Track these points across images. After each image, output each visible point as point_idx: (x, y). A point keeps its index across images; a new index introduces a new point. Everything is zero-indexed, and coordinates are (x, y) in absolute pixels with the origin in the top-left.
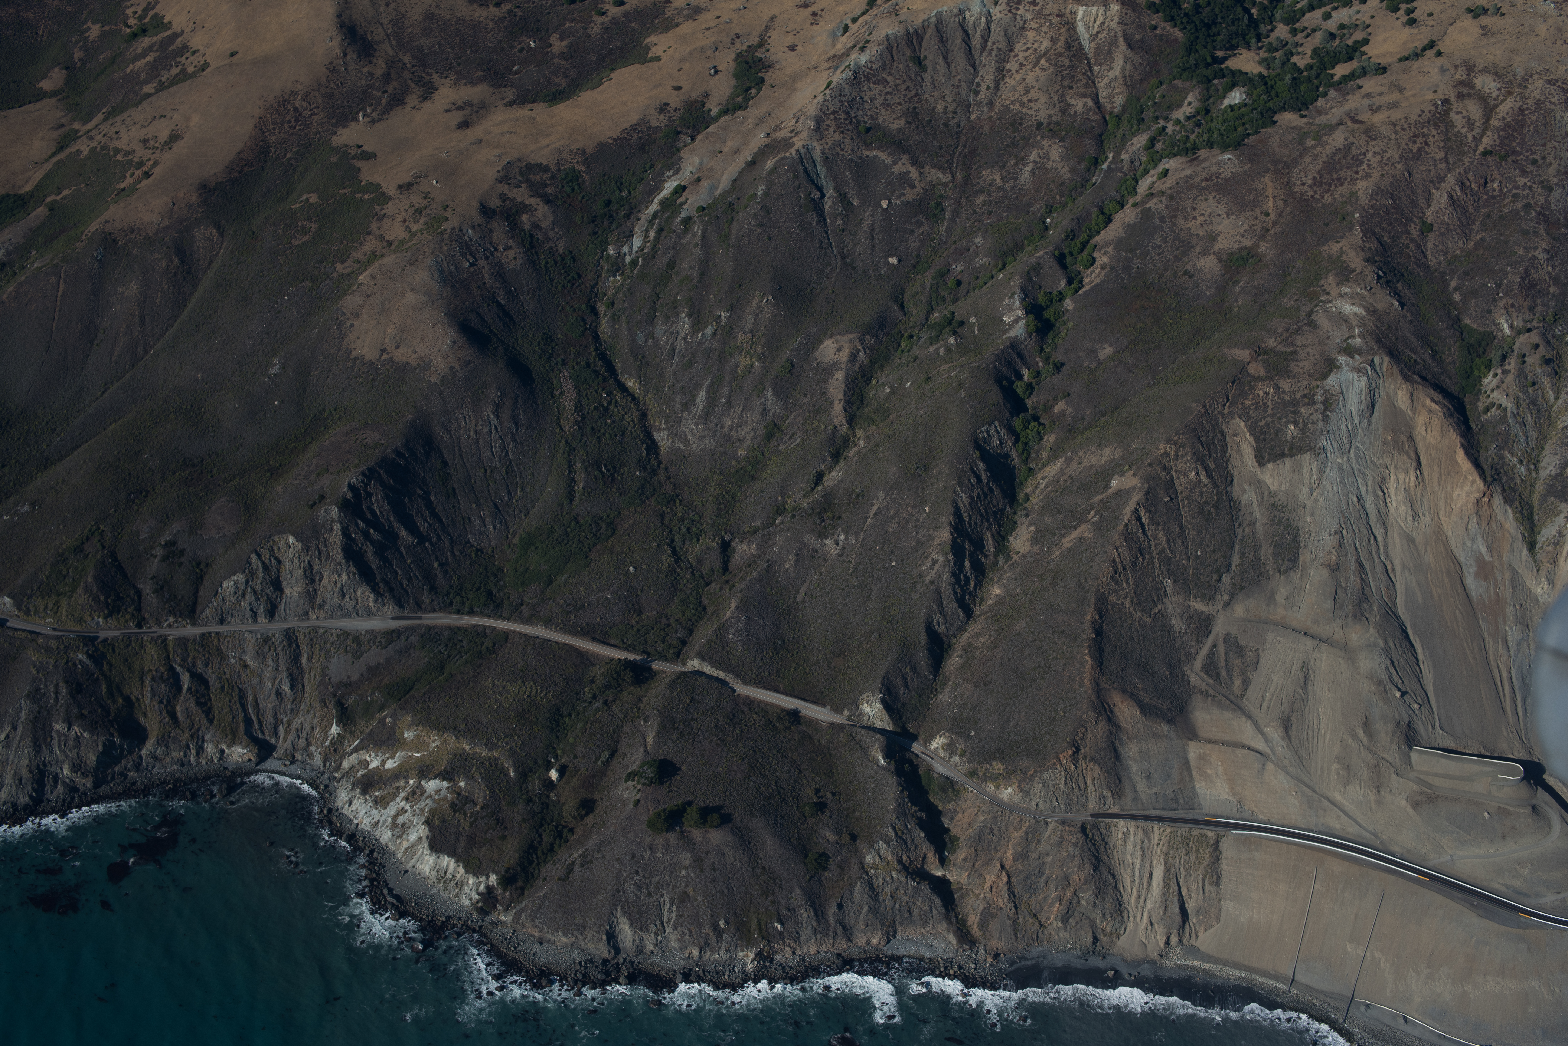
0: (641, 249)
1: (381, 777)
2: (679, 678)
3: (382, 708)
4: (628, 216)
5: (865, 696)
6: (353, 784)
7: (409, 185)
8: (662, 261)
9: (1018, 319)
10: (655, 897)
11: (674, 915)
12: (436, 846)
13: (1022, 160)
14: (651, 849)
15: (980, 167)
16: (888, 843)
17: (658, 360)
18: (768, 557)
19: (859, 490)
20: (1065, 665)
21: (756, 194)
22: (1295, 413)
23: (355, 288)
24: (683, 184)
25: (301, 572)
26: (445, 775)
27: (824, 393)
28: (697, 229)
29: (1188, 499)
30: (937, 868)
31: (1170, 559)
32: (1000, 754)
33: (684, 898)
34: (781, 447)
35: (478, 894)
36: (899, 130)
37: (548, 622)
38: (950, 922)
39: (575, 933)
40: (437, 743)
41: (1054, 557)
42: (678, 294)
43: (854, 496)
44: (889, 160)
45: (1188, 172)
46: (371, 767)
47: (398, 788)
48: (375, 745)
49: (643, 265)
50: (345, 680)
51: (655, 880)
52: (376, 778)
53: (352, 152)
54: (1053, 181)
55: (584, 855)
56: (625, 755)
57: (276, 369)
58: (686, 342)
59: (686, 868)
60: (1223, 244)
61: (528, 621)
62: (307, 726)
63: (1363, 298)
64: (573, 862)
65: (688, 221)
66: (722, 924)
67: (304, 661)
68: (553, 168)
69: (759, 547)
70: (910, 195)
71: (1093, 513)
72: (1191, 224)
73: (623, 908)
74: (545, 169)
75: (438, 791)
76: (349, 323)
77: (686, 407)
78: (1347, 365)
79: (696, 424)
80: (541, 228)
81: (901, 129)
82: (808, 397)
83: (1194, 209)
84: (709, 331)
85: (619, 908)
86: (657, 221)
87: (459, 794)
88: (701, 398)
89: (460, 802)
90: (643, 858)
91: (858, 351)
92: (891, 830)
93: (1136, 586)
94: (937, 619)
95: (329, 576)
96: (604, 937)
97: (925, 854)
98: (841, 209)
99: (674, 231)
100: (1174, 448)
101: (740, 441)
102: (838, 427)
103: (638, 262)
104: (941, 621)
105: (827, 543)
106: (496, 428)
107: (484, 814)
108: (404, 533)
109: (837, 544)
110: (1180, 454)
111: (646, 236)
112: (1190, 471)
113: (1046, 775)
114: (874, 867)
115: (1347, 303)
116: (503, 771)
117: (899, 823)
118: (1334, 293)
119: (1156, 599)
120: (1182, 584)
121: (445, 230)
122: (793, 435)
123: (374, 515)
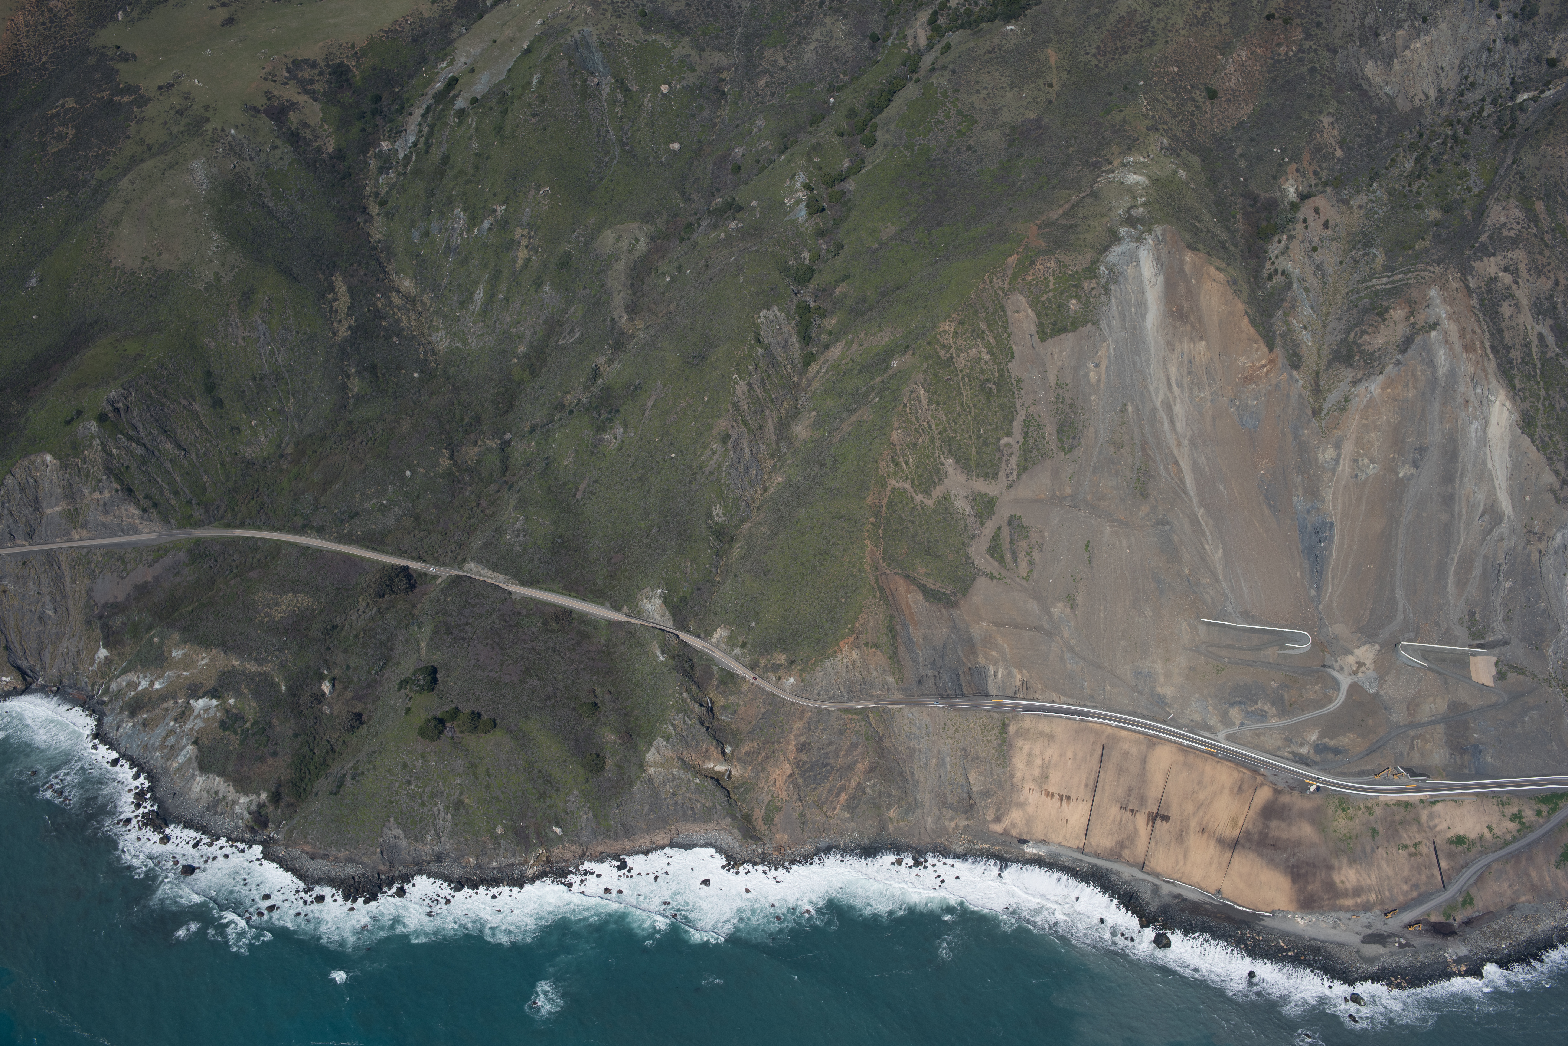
0: (415, 144)
1: (150, 699)
2: (454, 582)
3: (150, 627)
4: (400, 111)
5: (644, 591)
6: (121, 708)
7: (169, 86)
8: (435, 156)
9: (798, 202)
10: (429, 806)
11: (449, 823)
12: (204, 766)
13: (804, 39)
14: (423, 757)
15: (762, 48)
16: (667, 740)
17: (433, 258)
18: (547, 455)
19: (637, 382)
20: (844, 550)
21: (529, 83)
22: (1075, 286)
23: (113, 194)
24: (456, 74)
25: (60, 490)
26: (213, 693)
27: (603, 285)
28: (472, 121)
29: (968, 377)
30: (721, 763)
31: (951, 439)
32: (781, 644)
33: (458, 805)
34: (560, 343)
35: (249, 813)
36: (679, 13)
37: (320, 531)
38: (734, 817)
39: (348, 847)
40: (206, 661)
41: (834, 442)
42: (453, 188)
43: (632, 388)
44: (668, 44)
45: (971, 45)
46: (140, 688)
47: (167, 710)
48: (143, 666)
49: (416, 161)
50: (111, 600)
51: (428, 789)
52: (146, 700)
53: (110, 53)
54: (836, 60)
55: (355, 768)
56: (399, 663)
57: (33, 282)
58: (463, 238)
59: (459, 775)
60: (1006, 116)
61: (301, 530)
62: (73, 650)
63: (1145, 165)
64: (344, 775)
65: (462, 113)
66: (499, 830)
67: (67, 583)
68: (322, 63)
69: (538, 444)
70: (691, 79)
71: (873, 395)
72: (975, 99)
73: (396, 819)
74: (313, 65)
75: (206, 710)
76: (108, 231)
77: (463, 304)
78: (1129, 235)
79: (475, 322)
80: (309, 126)
81: (681, 11)
82: (588, 290)
83: (977, 82)
84: (486, 225)
85: (392, 820)
86: (431, 114)
87: (227, 711)
88: (479, 295)
89: (230, 720)
90: (415, 766)
91: (637, 240)
92: (670, 727)
93: (918, 467)
94: (717, 510)
95: (91, 493)
96: (378, 850)
97: (707, 751)
98: (619, 96)
99: (448, 124)
100: (953, 325)
101: (519, 337)
102: (617, 319)
103: (411, 157)
104: (721, 512)
105: (606, 437)
106: (264, 335)
107: (255, 730)
108: (169, 446)
109: (616, 438)
110: (959, 331)
111: (420, 131)
112: (970, 348)
113: (828, 664)
114: (655, 765)
115: (1130, 172)
116: (274, 686)
117: (679, 719)
118: (1116, 163)
119: (936, 480)
120: (964, 464)
121: (206, 131)
122: (573, 329)
123: (135, 429)
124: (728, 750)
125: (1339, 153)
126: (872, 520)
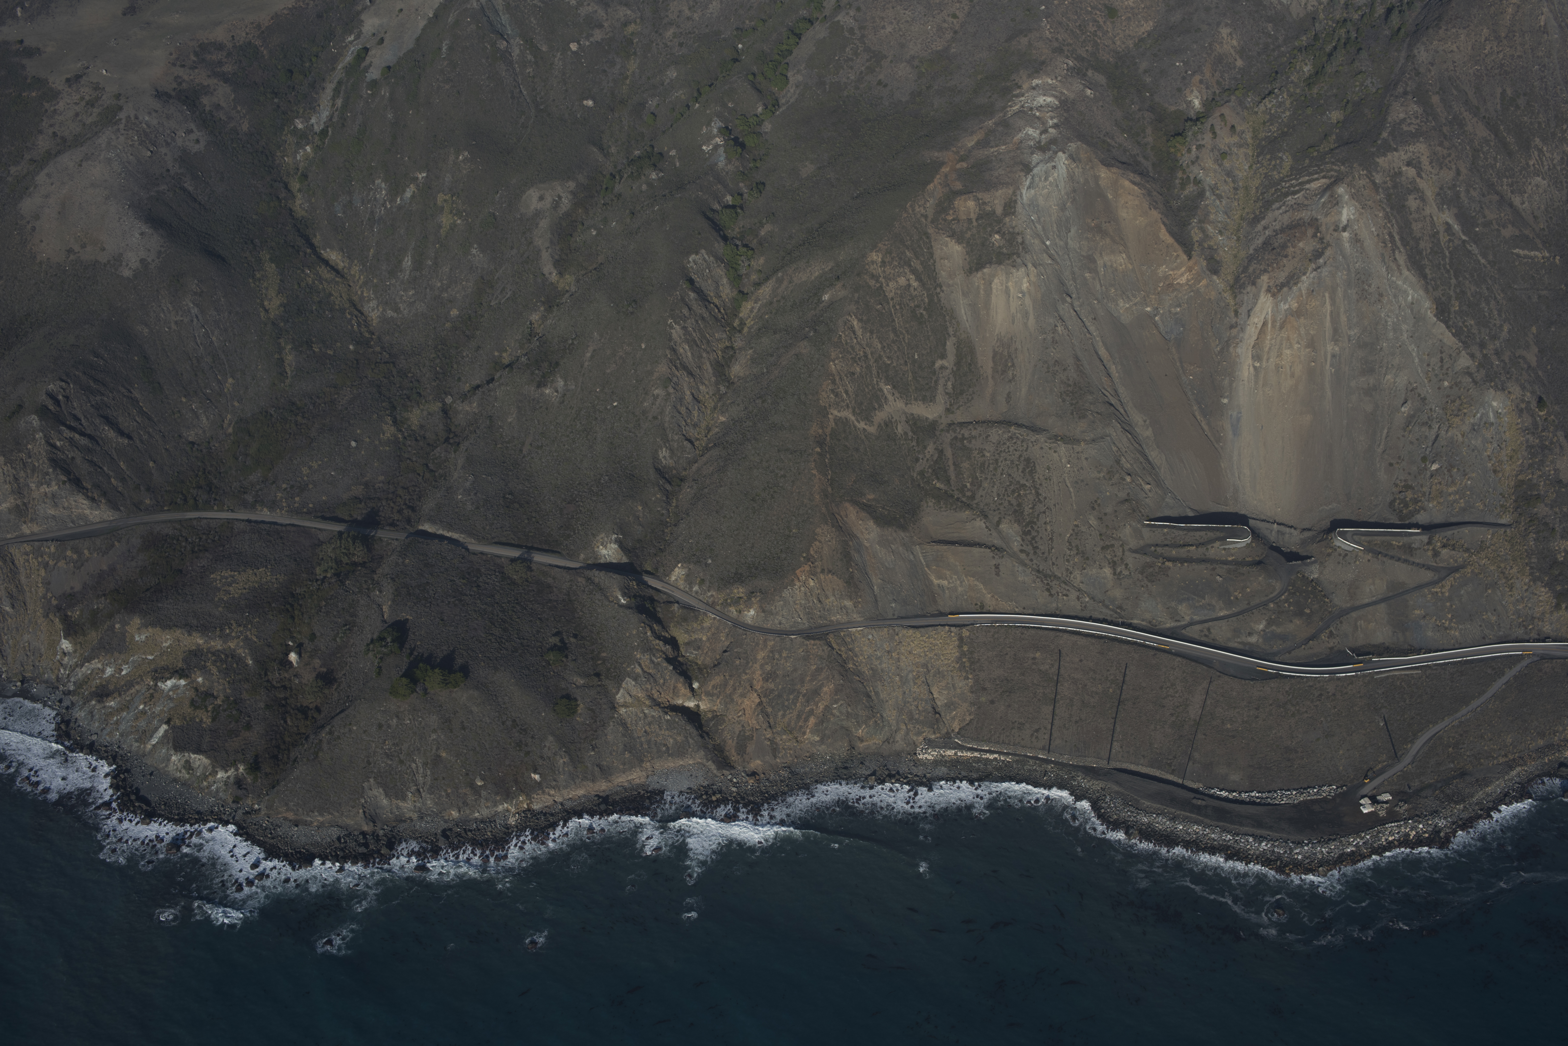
0: (330, 119)
1: (118, 685)
3: (110, 615)
4: (313, 87)
5: (599, 538)
6: (89, 696)
7: (78, 77)
8: (352, 129)
9: (717, 147)
10: (408, 764)
11: (429, 779)
12: (179, 745)
14: (397, 717)
16: (635, 679)
17: (358, 230)
18: (490, 414)
19: (574, 335)
20: (793, 482)
21: (440, 49)
23: (31, 190)
24: (364, 46)
26: (181, 673)
27: (531, 244)
28: (385, 92)
29: (899, 304)
30: (689, 699)
31: (887, 366)
32: (738, 579)
33: (436, 760)
34: (493, 303)
35: (228, 786)
37: (272, 505)
38: (707, 750)
39: (331, 810)
40: (170, 642)
41: (773, 377)
42: (372, 160)
43: (569, 341)
44: (573, 2)
46: (106, 675)
47: (135, 694)
48: (107, 653)
49: (333, 135)
50: (69, 591)
51: (405, 747)
52: (113, 686)
53: (14, 48)
54: (742, 6)
56: (363, 627)
58: (386, 208)
59: (434, 731)
60: (913, 50)
61: (254, 507)
62: (34, 643)
63: (1053, 88)
65: (374, 84)
66: (479, 782)
68: (229, 45)
69: (480, 405)
70: (598, 35)
71: (807, 329)
73: (375, 779)
74: (220, 47)
75: (175, 690)
76: (30, 227)
77: (392, 273)
79: (405, 290)
80: (222, 108)
82: (516, 249)
83: (882, 18)
84: (408, 194)
85: (372, 780)
86: (343, 88)
87: (196, 690)
88: (407, 263)
89: (201, 698)
90: (390, 726)
91: (560, 197)
92: (637, 666)
93: (857, 395)
94: (663, 453)
95: (38, 487)
96: (361, 811)
97: (675, 687)
98: (529, 57)
99: (362, 97)
100: (880, 256)
101: (450, 301)
102: (547, 275)
103: (328, 132)
104: (667, 455)
105: (547, 391)
106: (197, 317)
107: (225, 706)
108: (112, 434)
109: (557, 391)
110: (887, 260)
111: (333, 105)
112: (899, 276)
113: (786, 593)
114: (625, 705)
115: (1040, 94)
116: (240, 660)
117: (645, 659)
118: (1025, 86)
119: (877, 406)
120: (902, 389)
121: (121, 119)
122: (503, 289)
123: (77, 419)
124: (696, 685)
125: (1239, 63)
126: (818, 449)
